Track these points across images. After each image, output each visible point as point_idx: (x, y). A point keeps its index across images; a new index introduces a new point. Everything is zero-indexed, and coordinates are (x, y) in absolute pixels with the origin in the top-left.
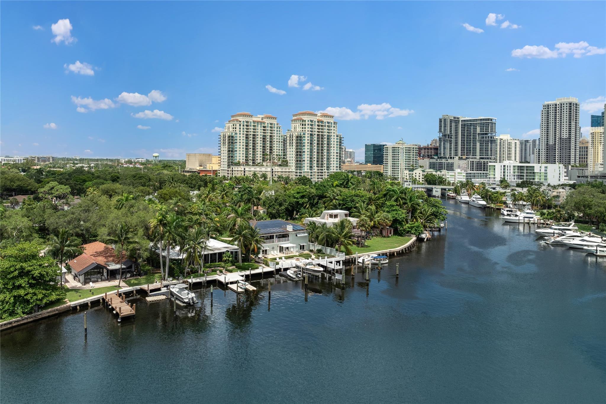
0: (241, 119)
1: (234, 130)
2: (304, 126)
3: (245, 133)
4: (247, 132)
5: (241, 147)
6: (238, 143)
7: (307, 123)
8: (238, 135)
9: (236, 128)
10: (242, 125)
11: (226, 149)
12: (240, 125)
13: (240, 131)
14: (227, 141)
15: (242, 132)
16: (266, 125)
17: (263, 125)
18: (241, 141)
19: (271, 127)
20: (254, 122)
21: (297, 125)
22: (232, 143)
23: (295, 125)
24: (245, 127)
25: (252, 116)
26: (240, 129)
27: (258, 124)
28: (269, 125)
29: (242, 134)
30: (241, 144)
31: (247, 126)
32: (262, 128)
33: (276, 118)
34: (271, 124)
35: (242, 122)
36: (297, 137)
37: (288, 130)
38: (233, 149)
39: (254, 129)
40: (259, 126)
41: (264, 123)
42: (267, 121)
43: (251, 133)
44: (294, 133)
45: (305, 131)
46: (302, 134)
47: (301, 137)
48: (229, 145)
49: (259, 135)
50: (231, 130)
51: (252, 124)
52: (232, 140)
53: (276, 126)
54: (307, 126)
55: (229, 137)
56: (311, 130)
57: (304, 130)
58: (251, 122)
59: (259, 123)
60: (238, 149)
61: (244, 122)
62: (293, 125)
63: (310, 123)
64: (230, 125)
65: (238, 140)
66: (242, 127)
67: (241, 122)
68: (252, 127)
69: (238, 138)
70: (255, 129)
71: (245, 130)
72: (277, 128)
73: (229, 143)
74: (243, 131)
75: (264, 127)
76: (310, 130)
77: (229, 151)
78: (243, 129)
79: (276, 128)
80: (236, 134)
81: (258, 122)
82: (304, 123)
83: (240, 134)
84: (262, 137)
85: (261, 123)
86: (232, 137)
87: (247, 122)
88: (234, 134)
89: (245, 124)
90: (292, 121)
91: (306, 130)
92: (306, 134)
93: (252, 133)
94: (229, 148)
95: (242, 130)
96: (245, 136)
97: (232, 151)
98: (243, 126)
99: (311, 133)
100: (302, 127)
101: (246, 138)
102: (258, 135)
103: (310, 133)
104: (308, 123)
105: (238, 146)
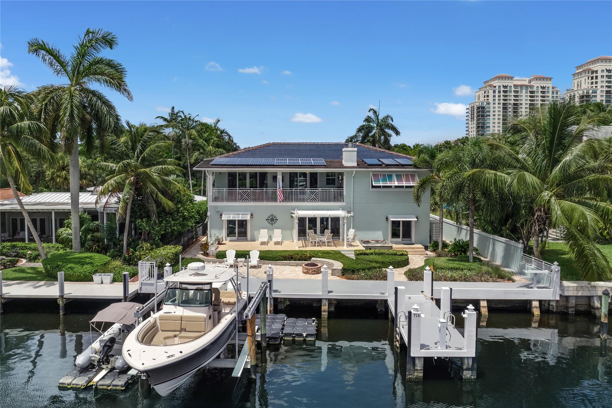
0: (496, 83)
1: (486, 98)
2: (594, 80)
3: (502, 102)
4: (504, 100)
5: (496, 121)
6: (491, 116)
7: (599, 74)
8: (492, 105)
9: (488, 96)
10: (497, 92)
11: (475, 126)
12: (494, 92)
13: (494, 100)
14: (475, 114)
15: (497, 102)
16: (535, 89)
17: (530, 90)
18: (497, 113)
19: (543, 92)
20: (516, 86)
21: (583, 80)
22: (483, 116)
23: (579, 80)
24: (502, 94)
25: (512, 78)
26: (494, 96)
27: (522, 89)
28: (540, 90)
29: (497, 104)
30: (496, 117)
31: (505, 92)
32: (529, 94)
33: (550, 79)
34: (543, 88)
35: (497, 87)
36: (582, 97)
37: (568, 90)
38: (484, 123)
39: (515, 96)
40: (524, 91)
41: (532, 87)
42: (536, 84)
43: (510, 102)
44: (576, 93)
45: (596, 87)
46: (591, 91)
47: (588, 96)
48: (478, 120)
49: (524, 104)
50: (482, 99)
51: (513, 89)
52: (483, 112)
53: (551, 90)
54: (599, 79)
55: (478, 108)
56: (607, 84)
57: (594, 85)
58: (511, 87)
59: (524, 88)
60: (491, 125)
61: (499, 86)
62: (576, 81)
63: (605, 73)
64: (481, 93)
65: (491, 112)
66: (497, 94)
67: (495, 87)
68: (513, 94)
69: (492, 110)
70: (517, 96)
71: (502, 98)
72: (553, 93)
73: (478, 116)
74: (499, 100)
75: (532, 92)
76: (605, 84)
77: (478, 127)
78: (499, 96)
79: (551, 93)
80: (488, 104)
81: (522, 86)
82: (594, 75)
83: (494, 104)
84: (528, 106)
85: (527, 86)
86: (483, 108)
87: (505, 87)
88: (485, 103)
89: (502, 89)
90: (574, 75)
91: (599, 85)
92: (599, 92)
93: (512, 102)
94: (478, 123)
95: (497, 98)
96: (501, 106)
97: (483, 127)
98: (499, 92)
99: (607, 89)
100: (590, 81)
101: (504, 108)
102: (521, 104)
103: (605, 89)
104: (603, 74)
105: (491, 121)
